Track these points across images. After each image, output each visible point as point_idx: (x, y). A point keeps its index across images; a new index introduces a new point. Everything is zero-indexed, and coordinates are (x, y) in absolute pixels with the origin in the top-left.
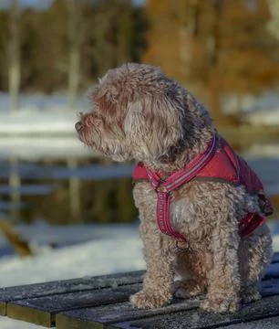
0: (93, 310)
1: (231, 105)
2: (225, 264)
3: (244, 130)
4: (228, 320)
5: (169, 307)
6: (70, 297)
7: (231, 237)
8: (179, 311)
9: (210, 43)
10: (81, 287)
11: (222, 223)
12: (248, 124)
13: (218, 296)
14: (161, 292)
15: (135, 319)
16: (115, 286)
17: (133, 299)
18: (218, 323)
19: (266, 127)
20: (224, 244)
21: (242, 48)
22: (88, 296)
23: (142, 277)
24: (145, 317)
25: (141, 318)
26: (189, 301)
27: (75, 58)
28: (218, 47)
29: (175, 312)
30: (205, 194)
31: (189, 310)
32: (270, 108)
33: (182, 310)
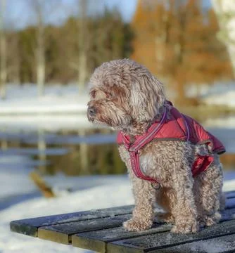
0: (98, 232)
1: (192, 91)
2: (185, 200)
3: (201, 109)
4: (191, 239)
5: (150, 230)
6: (82, 223)
7: (186, 180)
8: (157, 233)
9: (177, 48)
10: (89, 217)
11: (177, 169)
12: (205, 104)
13: (183, 222)
14: (144, 220)
15: (127, 238)
16: (113, 216)
17: (125, 224)
18: (184, 240)
19: (216, 107)
20: (181, 185)
21: (200, 51)
22: (94, 223)
23: (132, 209)
24: (134, 237)
25: (131, 237)
26: (164, 226)
27: (83, 59)
28: (182, 50)
29: (154, 233)
30: (162, 149)
31: (164, 232)
32: (219, 93)
33: (160, 232)
